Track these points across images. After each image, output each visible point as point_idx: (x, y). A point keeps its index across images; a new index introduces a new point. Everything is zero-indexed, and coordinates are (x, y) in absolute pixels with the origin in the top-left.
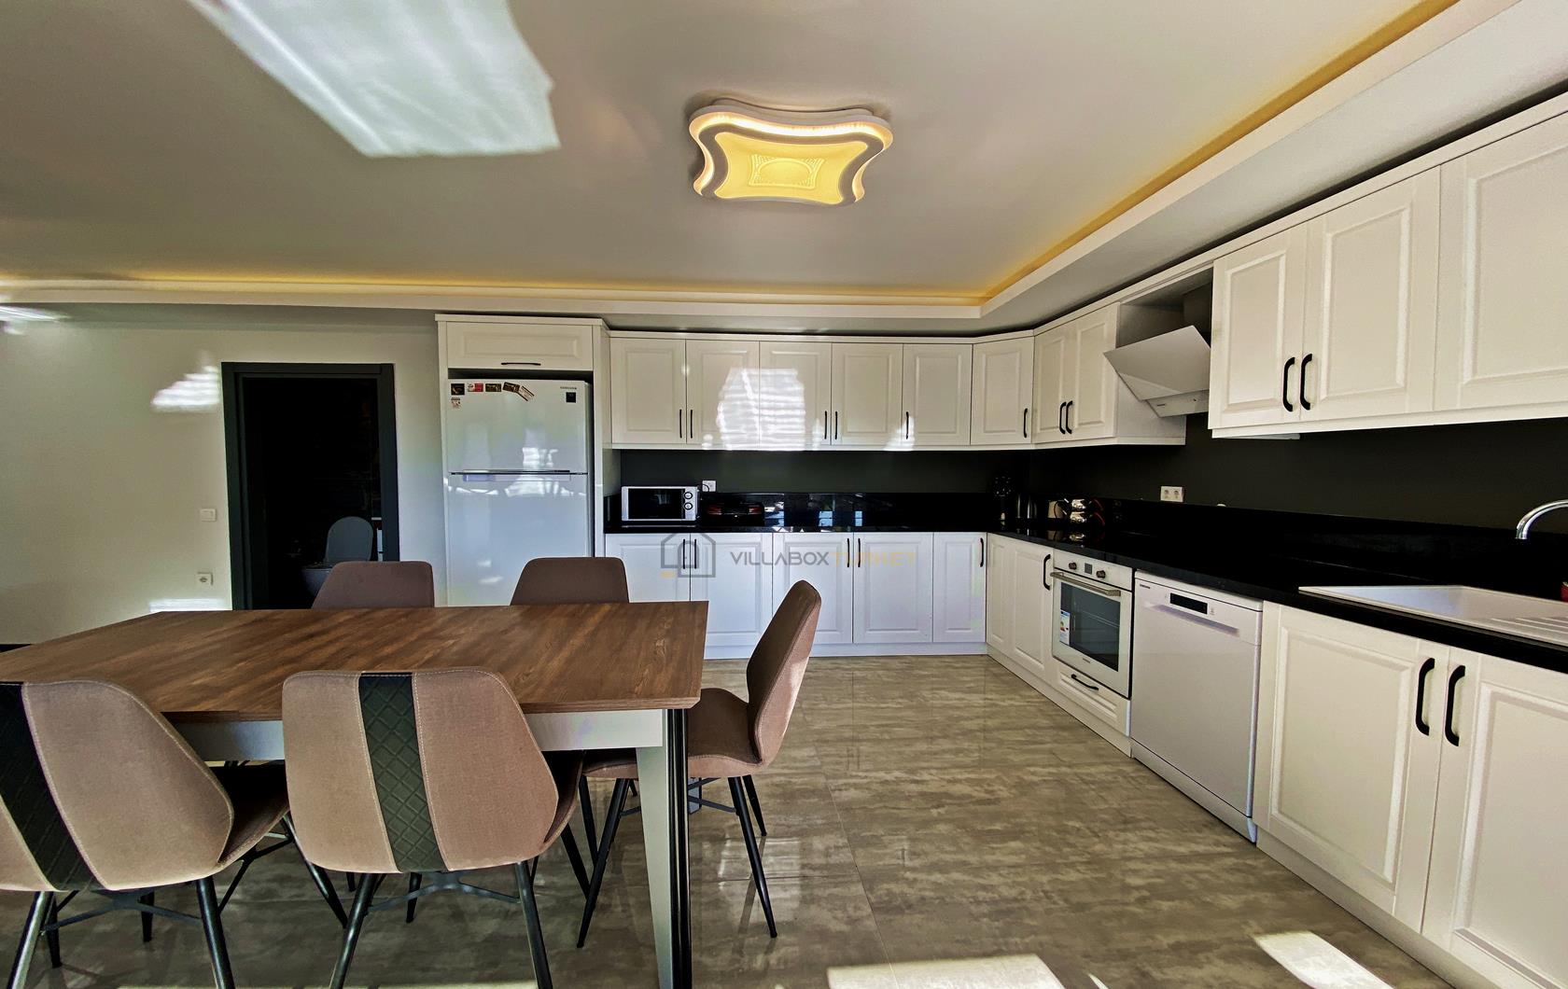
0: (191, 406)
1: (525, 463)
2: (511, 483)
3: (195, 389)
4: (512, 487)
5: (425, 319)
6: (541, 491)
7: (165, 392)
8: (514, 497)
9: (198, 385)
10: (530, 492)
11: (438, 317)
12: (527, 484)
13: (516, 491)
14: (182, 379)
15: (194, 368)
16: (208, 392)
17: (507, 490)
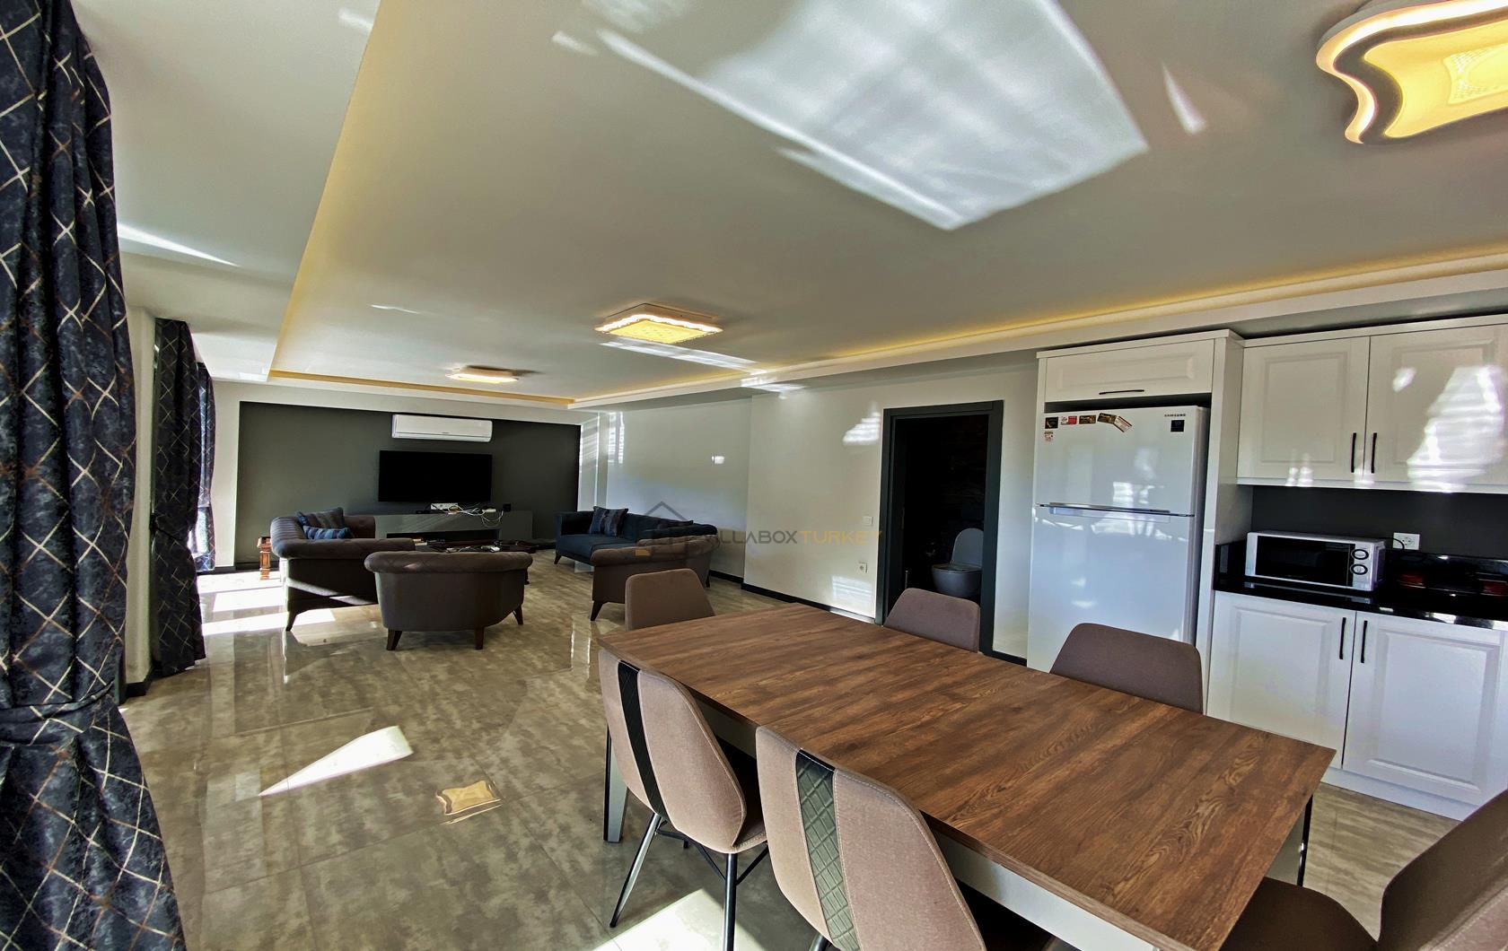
0: (864, 441)
1: (1115, 498)
2: (1098, 520)
3: (866, 429)
4: (1098, 524)
5: (1026, 358)
6: (1131, 532)
7: (852, 432)
8: (1099, 534)
9: (868, 426)
10: (1118, 531)
11: (1039, 355)
12: (1115, 523)
13: (1103, 528)
14: (860, 422)
15: (867, 415)
16: (873, 431)
17: (1093, 527)
